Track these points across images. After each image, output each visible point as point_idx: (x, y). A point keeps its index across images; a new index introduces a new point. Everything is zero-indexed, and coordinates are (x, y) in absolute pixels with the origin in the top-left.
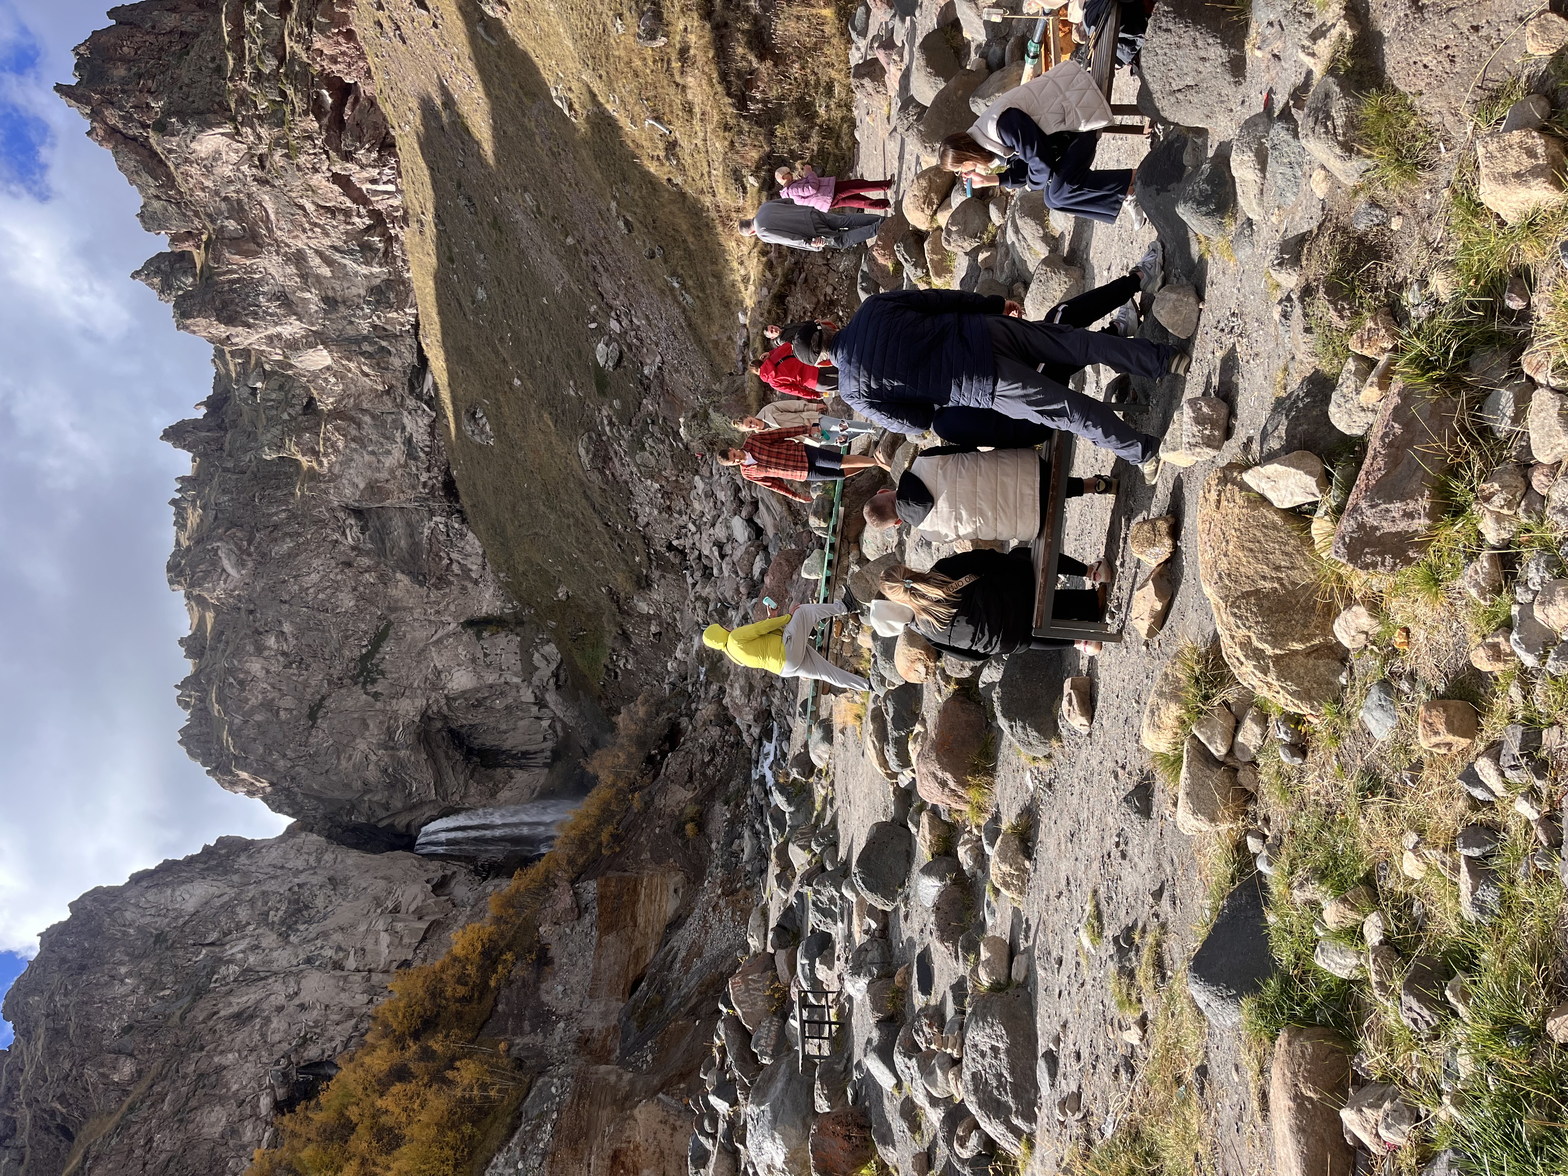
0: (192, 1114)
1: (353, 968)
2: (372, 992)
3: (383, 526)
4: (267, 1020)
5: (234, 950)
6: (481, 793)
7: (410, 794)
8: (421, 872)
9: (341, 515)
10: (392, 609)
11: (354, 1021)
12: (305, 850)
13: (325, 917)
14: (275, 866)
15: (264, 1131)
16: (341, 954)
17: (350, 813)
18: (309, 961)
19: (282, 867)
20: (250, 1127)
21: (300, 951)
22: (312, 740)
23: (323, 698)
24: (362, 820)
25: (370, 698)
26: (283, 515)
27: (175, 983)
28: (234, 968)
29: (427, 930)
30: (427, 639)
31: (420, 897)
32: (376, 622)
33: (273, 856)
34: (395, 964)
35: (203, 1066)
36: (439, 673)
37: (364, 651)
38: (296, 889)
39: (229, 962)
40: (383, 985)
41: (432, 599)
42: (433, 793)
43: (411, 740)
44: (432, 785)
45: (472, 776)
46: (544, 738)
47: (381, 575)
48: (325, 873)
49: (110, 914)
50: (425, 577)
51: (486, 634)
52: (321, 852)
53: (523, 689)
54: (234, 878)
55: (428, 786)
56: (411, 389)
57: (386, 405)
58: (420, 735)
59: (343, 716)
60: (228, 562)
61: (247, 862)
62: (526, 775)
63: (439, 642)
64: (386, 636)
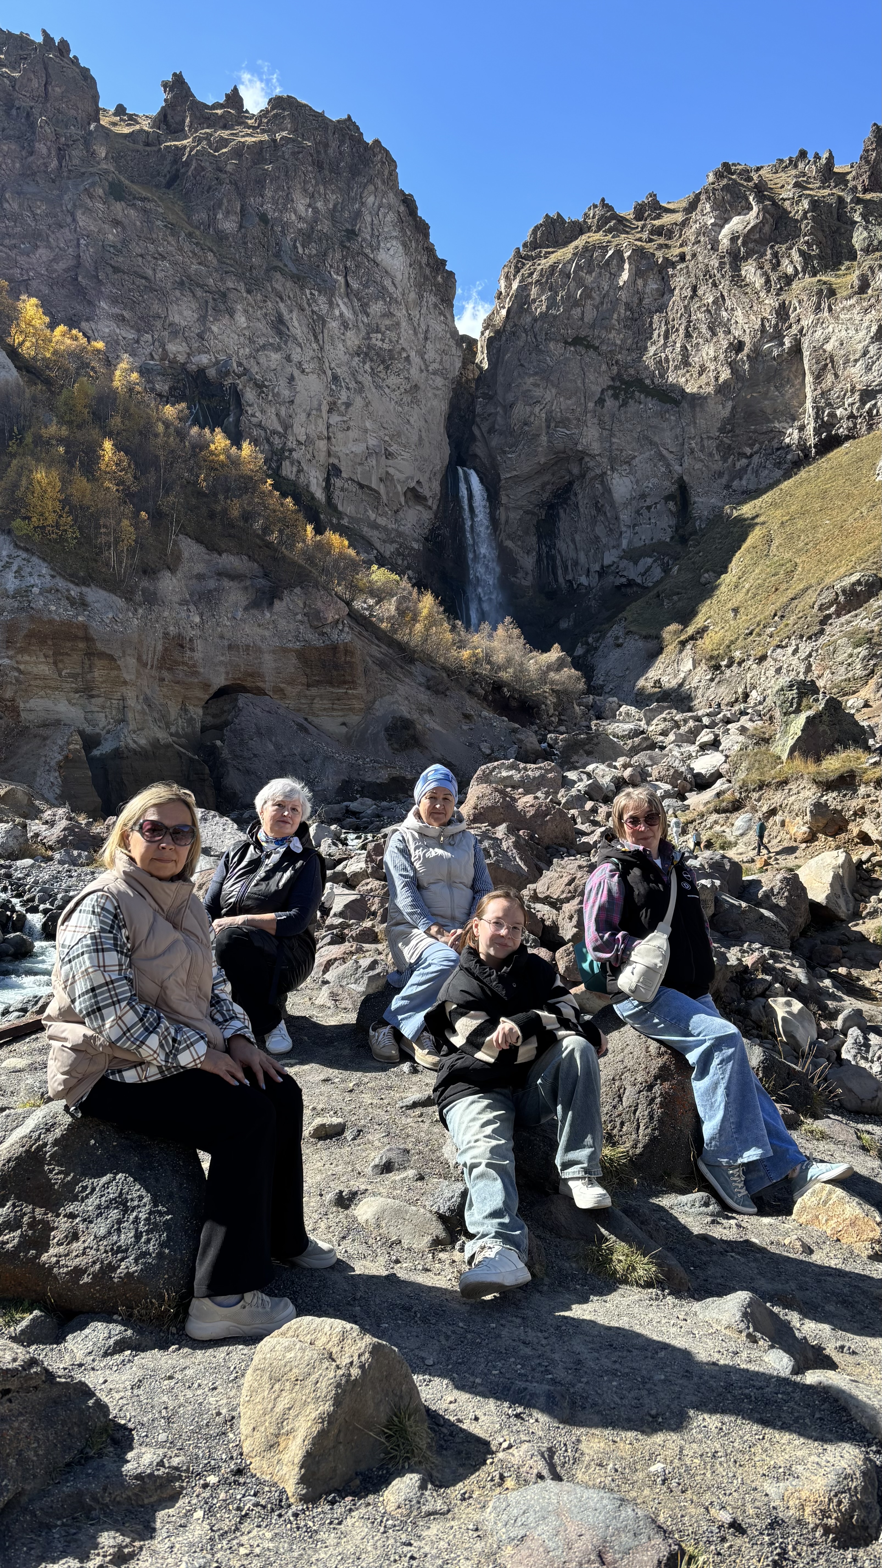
0: (189, 293)
1: (331, 422)
2: (309, 443)
3: (783, 379)
4: (278, 349)
5: (342, 306)
7: (505, 452)
8: (427, 475)
11: (280, 429)
12: (445, 358)
13: (378, 387)
14: (427, 331)
16: (343, 408)
17: (485, 396)
18: (335, 378)
19: (426, 339)
21: (344, 368)
22: (552, 345)
23: (596, 349)
24: (478, 409)
25: (597, 396)
26: (790, 270)
27: (309, 256)
28: (325, 309)
29: (370, 488)
30: (663, 445)
31: (403, 477)
32: (678, 388)
33: (438, 328)
34: (336, 462)
35: (233, 295)
36: (628, 463)
37: (647, 382)
38: (404, 355)
39: (331, 304)
40: (316, 454)
41: (706, 443)
42: (508, 476)
43: (560, 446)
44: (515, 473)
45: (527, 512)
46: (568, 581)
47: (729, 386)
48: (422, 380)
49: (371, 182)
50: (729, 432)
51: (671, 505)
52: (443, 373)
53: (616, 553)
54: (412, 295)
55: (514, 469)
58: (564, 452)
59: (578, 371)
60: (734, 223)
61: (430, 304)
62: (531, 567)
63: (661, 457)
64: (665, 402)
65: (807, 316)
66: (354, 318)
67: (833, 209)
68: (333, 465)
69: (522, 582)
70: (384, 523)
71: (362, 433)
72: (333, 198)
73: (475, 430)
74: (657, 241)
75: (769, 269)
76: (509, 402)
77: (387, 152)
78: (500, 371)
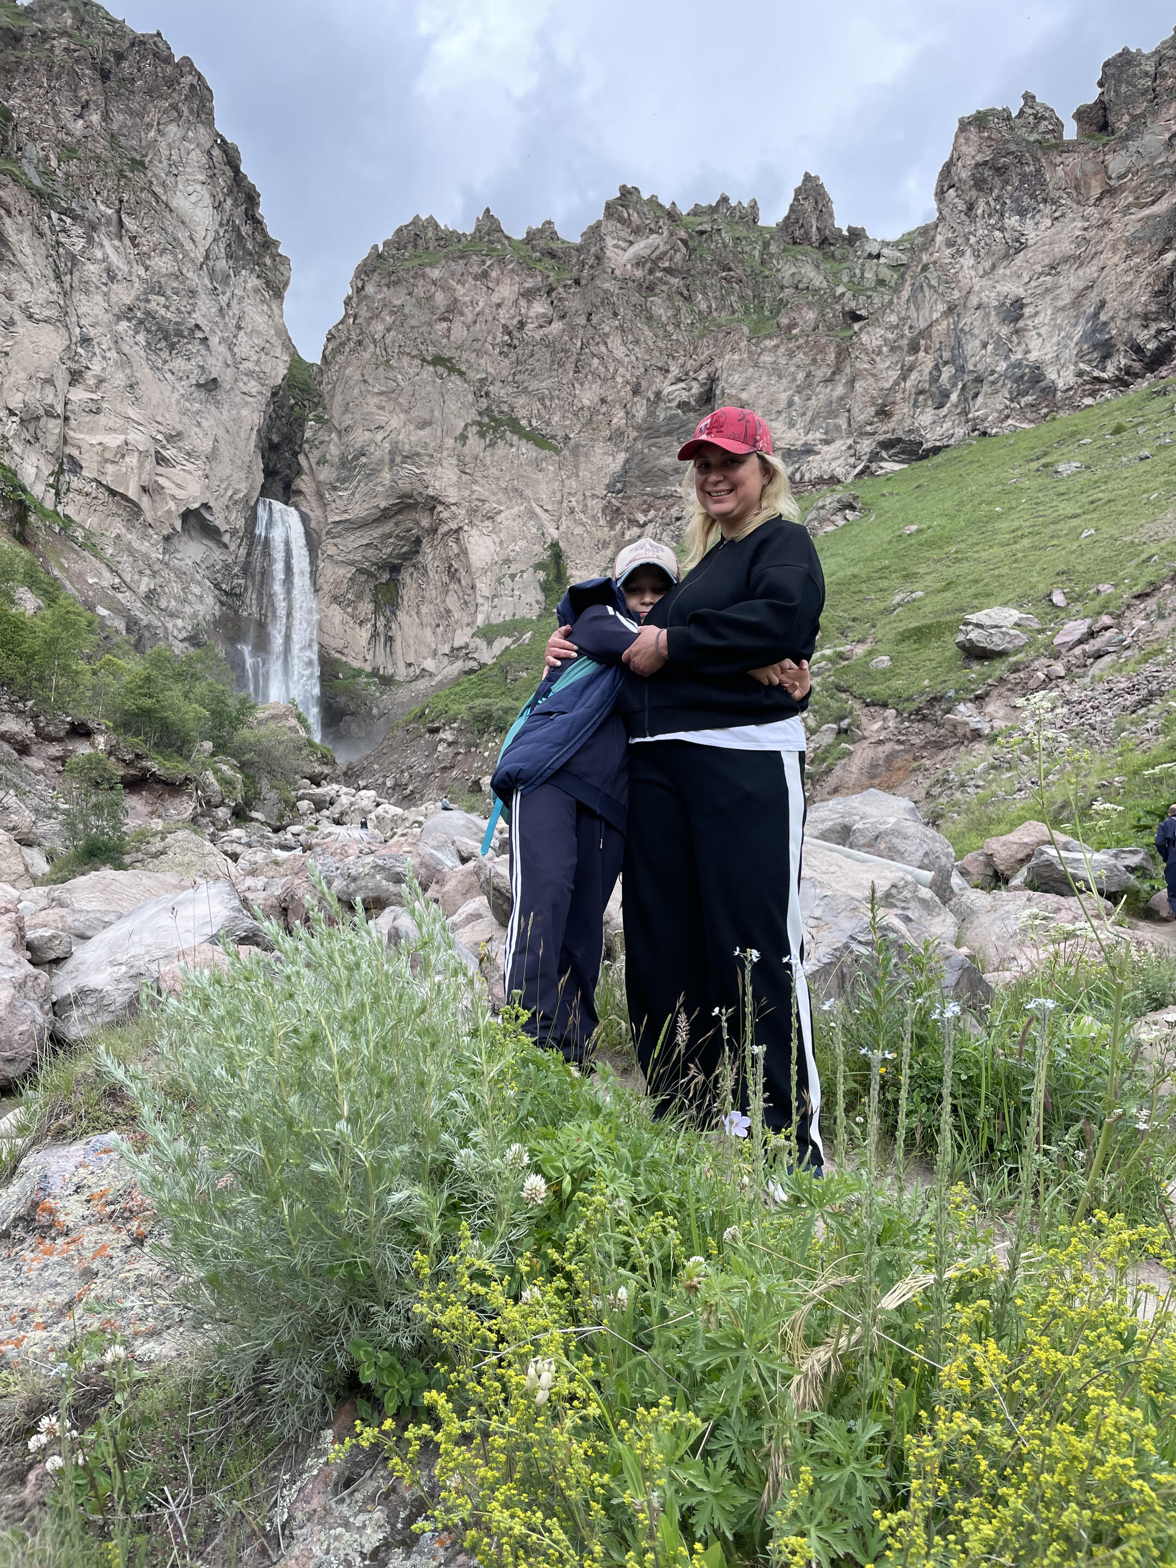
1: (72, 396)
2: (29, 419)
5: (109, 250)
6: (337, 584)
7: (335, 489)
8: (223, 500)
9: (702, 375)
10: (575, 450)
12: (264, 358)
13: (154, 367)
14: (240, 317)
16: (92, 382)
17: (319, 419)
18: (86, 341)
19: (238, 326)
21: (100, 329)
22: (405, 360)
23: (461, 374)
24: (308, 434)
25: (459, 431)
26: (703, 306)
28: (80, 244)
30: (537, 500)
31: (180, 494)
32: (560, 434)
33: (256, 317)
36: (492, 518)
37: (524, 422)
39: (90, 240)
40: (40, 434)
41: (590, 503)
42: (337, 519)
43: (404, 486)
44: (346, 516)
45: (361, 571)
46: (410, 665)
47: (622, 433)
48: (226, 377)
49: (174, 107)
50: (620, 491)
51: (541, 575)
52: (259, 377)
53: (469, 631)
54: (222, 264)
55: (346, 511)
56: (887, 445)
57: (863, 413)
58: (411, 497)
59: (436, 396)
60: (641, 247)
61: (249, 285)
62: (364, 643)
63: (532, 515)
64: (543, 448)
65: (721, 356)
66: (125, 268)
67: (756, 253)
68: (70, 457)
69: (349, 660)
70: (144, 549)
71: (120, 421)
72: (119, 119)
73: (301, 458)
74: (549, 263)
75: (679, 302)
76: (344, 425)
77: (200, 77)
78: (339, 389)
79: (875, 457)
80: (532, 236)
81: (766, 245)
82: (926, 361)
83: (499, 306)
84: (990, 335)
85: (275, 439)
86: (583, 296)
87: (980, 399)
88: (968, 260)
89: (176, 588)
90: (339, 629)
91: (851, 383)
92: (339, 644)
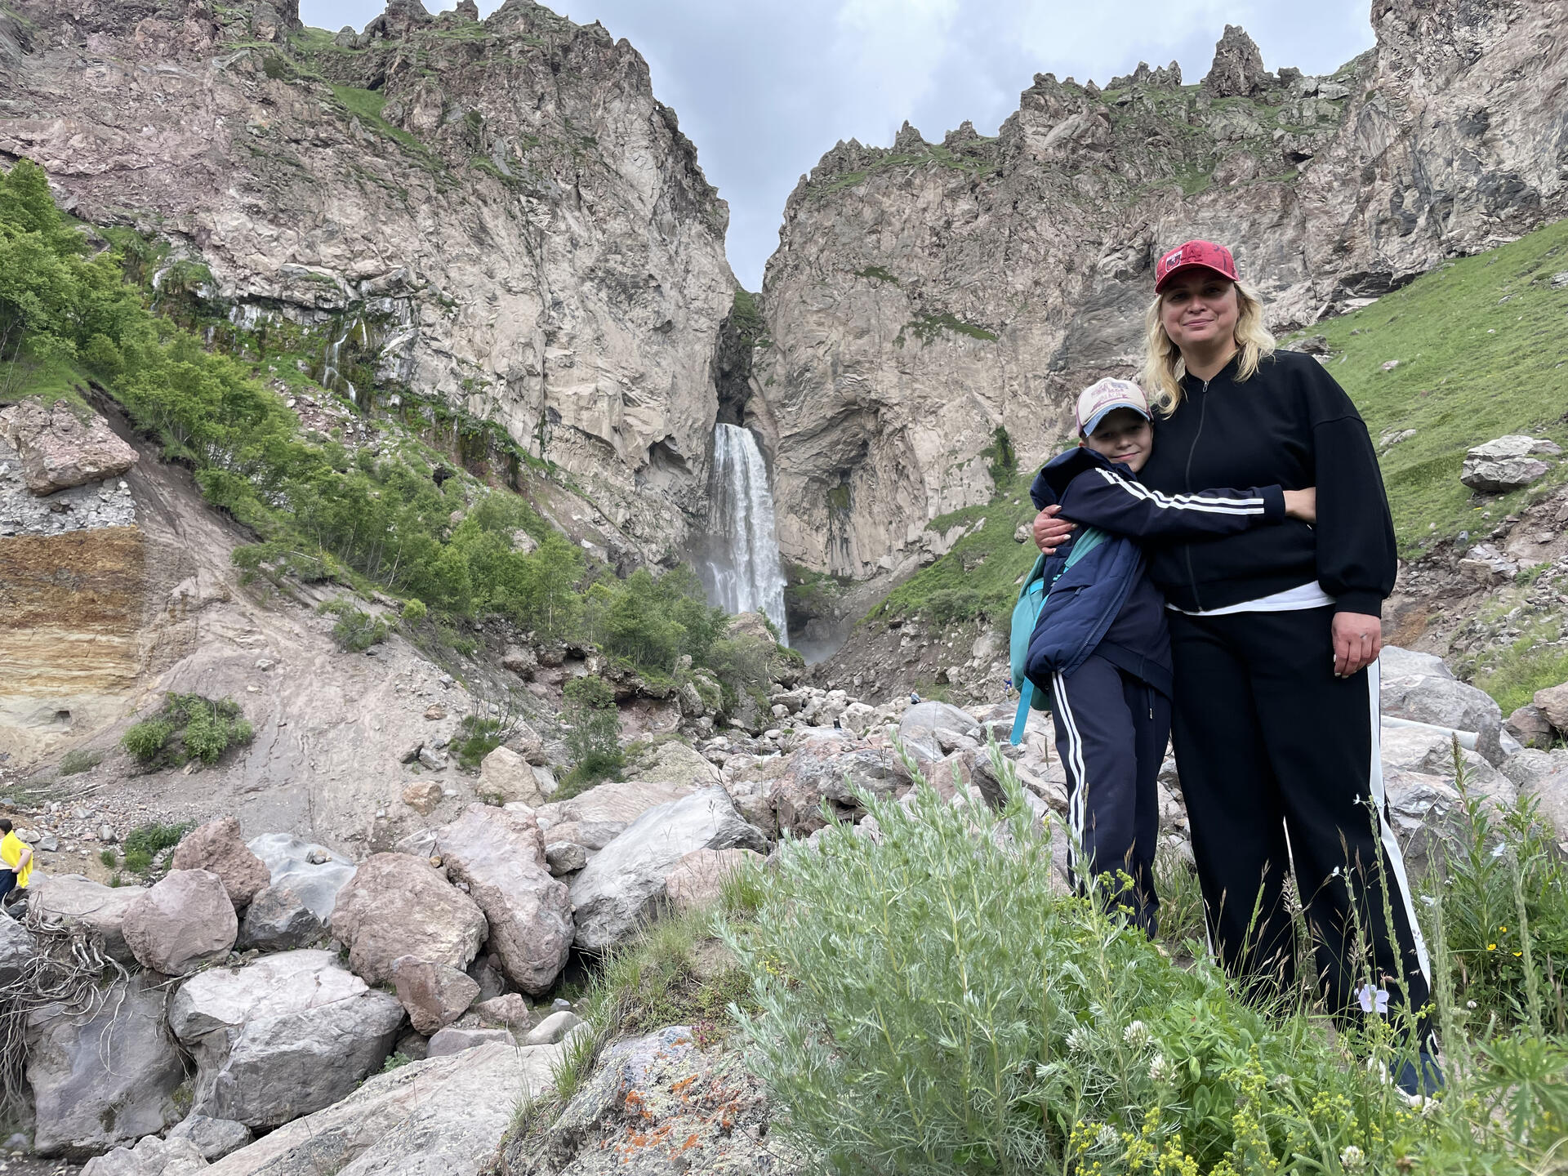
0: (354, 185)
1: (548, 355)
2: (514, 380)
3: (1129, 300)
4: (475, 261)
5: (571, 221)
6: (792, 494)
7: (784, 406)
8: (686, 430)
9: (1138, 242)
10: (1013, 335)
11: (472, 359)
12: (711, 295)
13: (617, 319)
14: (688, 262)
15: (334, 268)
16: (564, 340)
17: (764, 344)
18: (557, 304)
19: (686, 271)
20: (339, 252)
21: (568, 292)
22: (840, 276)
23: (894, 280)
24: (755, 359)
25: (896, 334)
26: (1132, 174)
27: (531, 161)
28: (547, 219)
29: (599, 439)
30: (978, 389)
31: (646, 429)
32: (997, 321)
33: (701, 259)
34: (554, 405)
35: (418, 194)
36: (935, 413)
37: (958, 316)
38: (653, 283)
39: (554, 216)
40: (524, 392)
41: (1032, 384)
42: (788, 433)
43: (848, 394)
44: (796, 430)
45: (813, 480)
46: (867, 564)
47: (1059, 312)
48: (679, 319)
49: (617, 85)
50: (1063, 368)
51: (989, 461)
52: (707, 313)
53: (922, 525)
54: (668, 217)
55: (795, 426)
56: (1351, 281)
57: (1318, 252)
58: (854, 403)
59: (873, 305)
60: (1061, 129)
61: (693, 232)
62: (821, 547)
63: (975, 403)
64: (979, 338)
65: (1156, 220)
66: (585, 234)
67: (1183, 113)
68: (551, 409)
69: (809, 565)
70: (618, 484)
71: (591, 371)
72: (570, 104)
73: (751, 382)
74: (970, 160)
75: (1105, 175)
76: (788, 345)
77: (636, 53)
78: (780, 313)
79: (1338, 295)
80: (951, 139)
81: (1192, 103)
82: (1385, 190)
83: (925, 210)
84: (1455, 151)
85: (727, 367)
86: (1007, 186)
87: (1452, 219)
88: (1418, 80)
89: (648, 516)
90: (796, 537)
91: (1302, 224)
92: (798, 551)
